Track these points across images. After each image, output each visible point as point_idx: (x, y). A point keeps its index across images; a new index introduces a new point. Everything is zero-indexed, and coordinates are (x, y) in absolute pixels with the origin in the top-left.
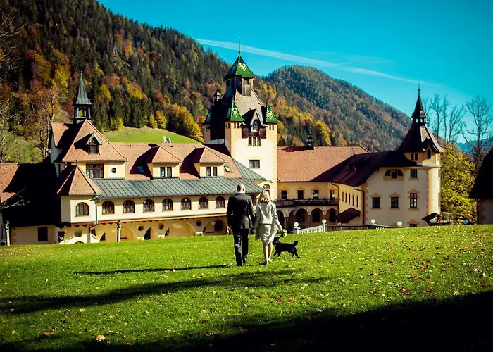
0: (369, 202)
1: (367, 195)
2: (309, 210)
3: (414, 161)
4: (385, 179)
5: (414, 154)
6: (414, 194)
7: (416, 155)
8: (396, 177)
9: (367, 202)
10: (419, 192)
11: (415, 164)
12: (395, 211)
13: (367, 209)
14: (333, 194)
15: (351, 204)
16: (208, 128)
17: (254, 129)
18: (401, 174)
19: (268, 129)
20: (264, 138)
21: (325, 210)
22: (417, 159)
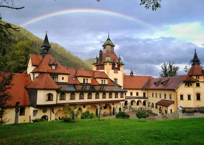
0: (179, 97)
1: (178, 94)
2: (136, 100)
3: (198, 79)
4: (185, 87)
5: (197, 76)
6: (198, 94)
8: (189, 86)
10: (201, 93)
12: (189, 101)
13: (178, 100)
14: (144, 94)
15: (163, 98)
16: (96, 66)
17: (116, 66)
18: (191, 85)
19: (120, 67)
20: (119, 70)
21: (142, 100)
22: (199, 78)
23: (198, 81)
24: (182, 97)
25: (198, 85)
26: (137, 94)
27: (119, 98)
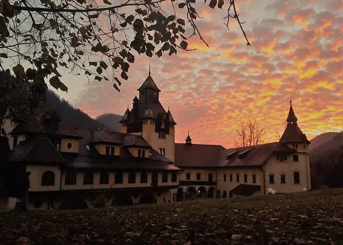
0: (268, 179)
1: (265, 173)
2: (197, 187)
3: (295, 149)
4: (276, 162)
5: (295, 145)
6: (297, 173)
8: (283, 161)
10: (300, 172)
12: (283, 185)
13: (266, 184)
14: (210, 176)
15: (242, 181)
16: (125, 124)
17: (163, 127)
18: (286, 159)
19: (170, 127)
20: (168, 134)
21: (207, 187)
22: (297, 148)
23: (296, 152)
24: (272, 178)
25: (296, 159)
26: (198, 176)
27: (170, 183)
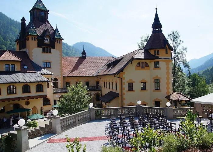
0: (126, 86)
1: (124, 81)
3: (157, 55)
4: (136, 69)
5: (157, 50)
6: (157, 79)
7: (158, 52)
8: (144, 68)
9: (124, 86)
10: (161, 78)
11: (157, 58)
12: (144, 92)
13: (124, 91)
16: (18, 43)
18: (147, 65)
19: (56, 43)
20: (54, 48)
25: (157, 65)
